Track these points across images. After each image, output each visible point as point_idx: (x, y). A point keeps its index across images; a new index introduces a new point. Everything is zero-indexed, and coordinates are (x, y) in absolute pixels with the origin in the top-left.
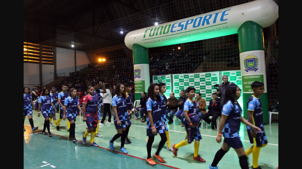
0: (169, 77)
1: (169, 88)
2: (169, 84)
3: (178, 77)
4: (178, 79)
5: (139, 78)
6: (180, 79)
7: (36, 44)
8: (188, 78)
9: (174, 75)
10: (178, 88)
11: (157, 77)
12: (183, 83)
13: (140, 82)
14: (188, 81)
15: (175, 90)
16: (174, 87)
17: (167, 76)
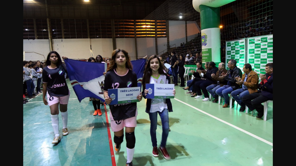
0: (243, 42)
1: (243, 56)
2: (243, 52)
3: (253, 41)
4: (254, 44)
5: (205, 45)
6: (256, 44)
7: (152, 21)
8: (266, 41)
9: (249, 39)
10: (253, 56)
11: (230, 43)
12: (260, 49)
13: (206, 50)
14: (266, 47)
15: (250, 59)
16: (249, 55)
17: (240, 41)
